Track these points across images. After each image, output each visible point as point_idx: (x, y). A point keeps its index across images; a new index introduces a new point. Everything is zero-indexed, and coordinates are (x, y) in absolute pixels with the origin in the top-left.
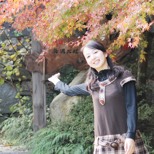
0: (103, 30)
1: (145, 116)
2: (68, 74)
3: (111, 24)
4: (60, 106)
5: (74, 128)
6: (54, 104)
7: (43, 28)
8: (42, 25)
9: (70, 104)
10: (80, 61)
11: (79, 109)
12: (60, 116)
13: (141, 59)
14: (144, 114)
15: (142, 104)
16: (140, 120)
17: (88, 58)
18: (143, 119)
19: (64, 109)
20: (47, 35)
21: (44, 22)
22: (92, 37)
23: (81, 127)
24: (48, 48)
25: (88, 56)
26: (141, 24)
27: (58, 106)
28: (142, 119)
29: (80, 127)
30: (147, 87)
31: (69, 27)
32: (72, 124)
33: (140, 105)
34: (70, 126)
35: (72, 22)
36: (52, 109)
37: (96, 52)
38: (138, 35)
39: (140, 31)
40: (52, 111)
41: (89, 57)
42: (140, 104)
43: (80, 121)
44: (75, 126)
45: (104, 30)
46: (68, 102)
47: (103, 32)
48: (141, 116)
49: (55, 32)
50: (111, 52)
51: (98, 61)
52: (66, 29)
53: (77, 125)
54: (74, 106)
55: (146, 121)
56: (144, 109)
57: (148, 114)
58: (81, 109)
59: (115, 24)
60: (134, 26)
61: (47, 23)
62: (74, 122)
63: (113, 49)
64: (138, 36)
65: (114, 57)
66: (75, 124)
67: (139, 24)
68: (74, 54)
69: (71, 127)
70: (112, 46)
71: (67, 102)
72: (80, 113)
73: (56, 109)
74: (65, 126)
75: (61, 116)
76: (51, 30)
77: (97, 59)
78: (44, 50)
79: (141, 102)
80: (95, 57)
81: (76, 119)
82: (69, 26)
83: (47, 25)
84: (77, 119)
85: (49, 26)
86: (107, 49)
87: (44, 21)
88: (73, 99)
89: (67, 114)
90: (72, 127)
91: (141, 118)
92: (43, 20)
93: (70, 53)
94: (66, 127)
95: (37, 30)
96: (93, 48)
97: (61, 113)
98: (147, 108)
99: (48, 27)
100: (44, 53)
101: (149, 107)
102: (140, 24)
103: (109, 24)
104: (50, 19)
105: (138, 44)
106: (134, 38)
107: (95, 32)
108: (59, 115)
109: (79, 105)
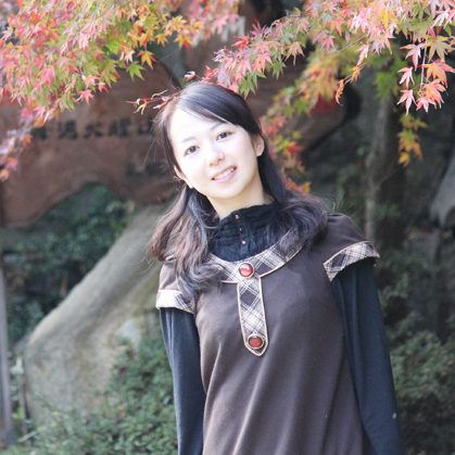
0: (289, 43)
1: (428, 382)
2: (83, 222)
3: (320, 13)
4: (69, 355)
5: (137, 443)
6: (40, 346)
7: (34, 47)
8: (27, 33)
9: (111, 346)
10: (140, 168)
11: (151, 364)
12: (69, 398)
13: (404, 150)
14: (421, 375)
15: (409, 333)
16: (405, 399)
17: (191, 154)
18: (419, 396)
19: (86, 367)
20: (54, 74)
21: (36, 20)
22: (244, 73)
23: (166, 439)
24: (28, 122)
25: (190, 144)
26: (452, 8)
27: (58, 354)
28: (412, 395)
29: (162, 437)
30: (408, 260)
31: (135, 37)
32: (128, 427)
33: (402, 340)
34: (116, 437)
35: (148, 13)
36: (33, 370)
37: (224, 135)
38: (441, 54)
39: (446, 39)
40: (35, 376)
41: (193, 149)
42: (400, 332)
43: (157, 413)
44: (138, 434)
45: (292, 41)
46: (101, 337)
47: (291, 48)
48: (409, 383)
49: (84, 59)
50: (281, 124)
51: (229, 172)
52: (123, 43)
53: (146, 430)
54: (130, 354)
55: (430, 404)
56: (416, 352)
57: (438, 375)
58: (158, 365)
59: (341, 12)
60: (421, 17)
61: (49, 22)
62: (134, 420)
63: (289, 111)
64: (443, 60)
65: (292, 144)
66: (140, 427)
67: (444, 9)
68: (116, 140)
69: (121, 439)
70: (282, 100)
71: (94, 336)
72: (156, 379)
73: (48, 366)
74: (95, 436)
75: (74, 394)
76: (69, 53)
77: (228, 163)
78: (14, 132)
79: (404, 323)
80: (221, 156)
81: (144, 407)
82: (137, 29)
83: (47, 32)
84: (148, 404)
85: (55, 34)
86: (264, 112)
87: (33, 14)
88: (119, 325)
89: (101, 388)
90: (125, 439)
91: (410, 390)
92: (29, 13)
93: (99, 135)
94: (103, 441)
95: (8, 56)
96: (213, 118)
97: (73, 382)
98: (433, 349)
99: (53, 41)
100: (11, 142)
101: (437, 345)
102: (448, 9)
103: (315, 14)
104: (59, 9)
105: (443, 89)
106: (427, 65)
107: (256, 51)
108: (63, 392)
109: (148, 349)
